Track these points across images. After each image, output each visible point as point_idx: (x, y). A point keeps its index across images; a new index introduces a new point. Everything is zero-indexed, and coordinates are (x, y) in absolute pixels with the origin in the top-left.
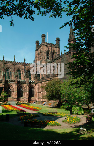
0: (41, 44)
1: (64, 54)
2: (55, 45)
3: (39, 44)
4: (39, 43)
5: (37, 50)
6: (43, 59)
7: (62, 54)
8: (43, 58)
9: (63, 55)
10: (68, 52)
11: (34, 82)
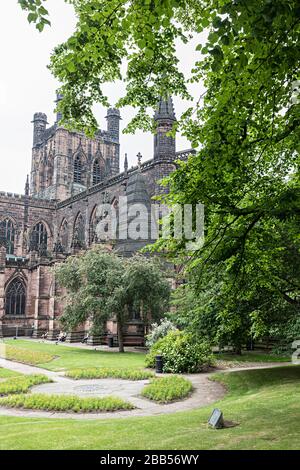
0: (53, 128)
1: (133, 169)
2: (102, 135)
3: (48, 127)
4: (45, 123)
5: (37, 147)
6: (61, 181)
7: (129, 168)
8: (58, 177)
9: (130, 171)
10: (150, 162)
11: (27, 261)
